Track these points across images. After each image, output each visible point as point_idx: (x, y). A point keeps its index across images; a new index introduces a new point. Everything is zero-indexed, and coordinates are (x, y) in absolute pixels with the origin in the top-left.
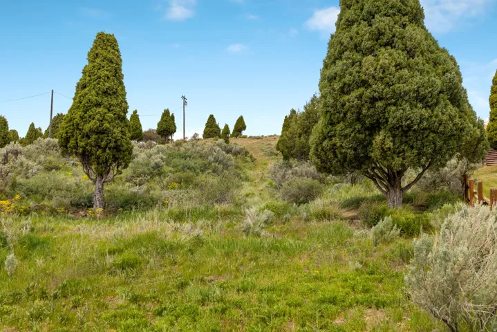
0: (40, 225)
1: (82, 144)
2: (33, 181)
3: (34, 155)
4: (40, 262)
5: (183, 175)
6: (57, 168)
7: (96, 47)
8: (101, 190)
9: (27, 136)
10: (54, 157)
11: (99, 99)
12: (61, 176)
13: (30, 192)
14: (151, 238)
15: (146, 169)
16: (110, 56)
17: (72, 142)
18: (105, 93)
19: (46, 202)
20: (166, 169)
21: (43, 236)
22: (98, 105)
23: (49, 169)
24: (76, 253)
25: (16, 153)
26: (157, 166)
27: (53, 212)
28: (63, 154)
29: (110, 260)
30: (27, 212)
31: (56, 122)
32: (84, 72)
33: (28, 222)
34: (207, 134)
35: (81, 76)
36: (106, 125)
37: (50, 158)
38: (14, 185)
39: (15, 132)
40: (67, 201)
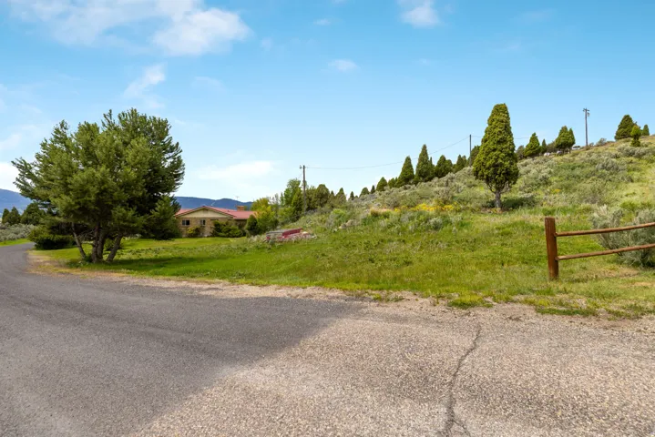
0: (465, 217)
1: (486, 173)
2: (461, 195)
3: (462, 179)
4: (466, 231)
5: (566, 182)
6: (474, 185)
7: (492, 115)
8: (499, 198)
9: (458, 163)
10: (472, 179)
11: (495, 146)
12: (478, 189)
13: (461, 201)
14: (522, 223)
15: (534, 182)
16: (502, 118)
17: (480, 173)
18: (499, 142)
19: (469, 205)
20: (553, 179)
21: (467, 222)
22: (494, 150)
23: (470, 187)
24: (482, 227)
25: (452, 178)
26: (545, 178)
27: (473, 211)
28: (476, 179)
29: (496, 232)
30: (460, 211)
31: (475, 152)
32: (486, 132)
33: (460, 215)
34: (620, 136)
35: (484, 134)
36: (500, 161)
37: (471, 180)
38: (453, 197)
39: (450, 161)
40: (479, 204)
